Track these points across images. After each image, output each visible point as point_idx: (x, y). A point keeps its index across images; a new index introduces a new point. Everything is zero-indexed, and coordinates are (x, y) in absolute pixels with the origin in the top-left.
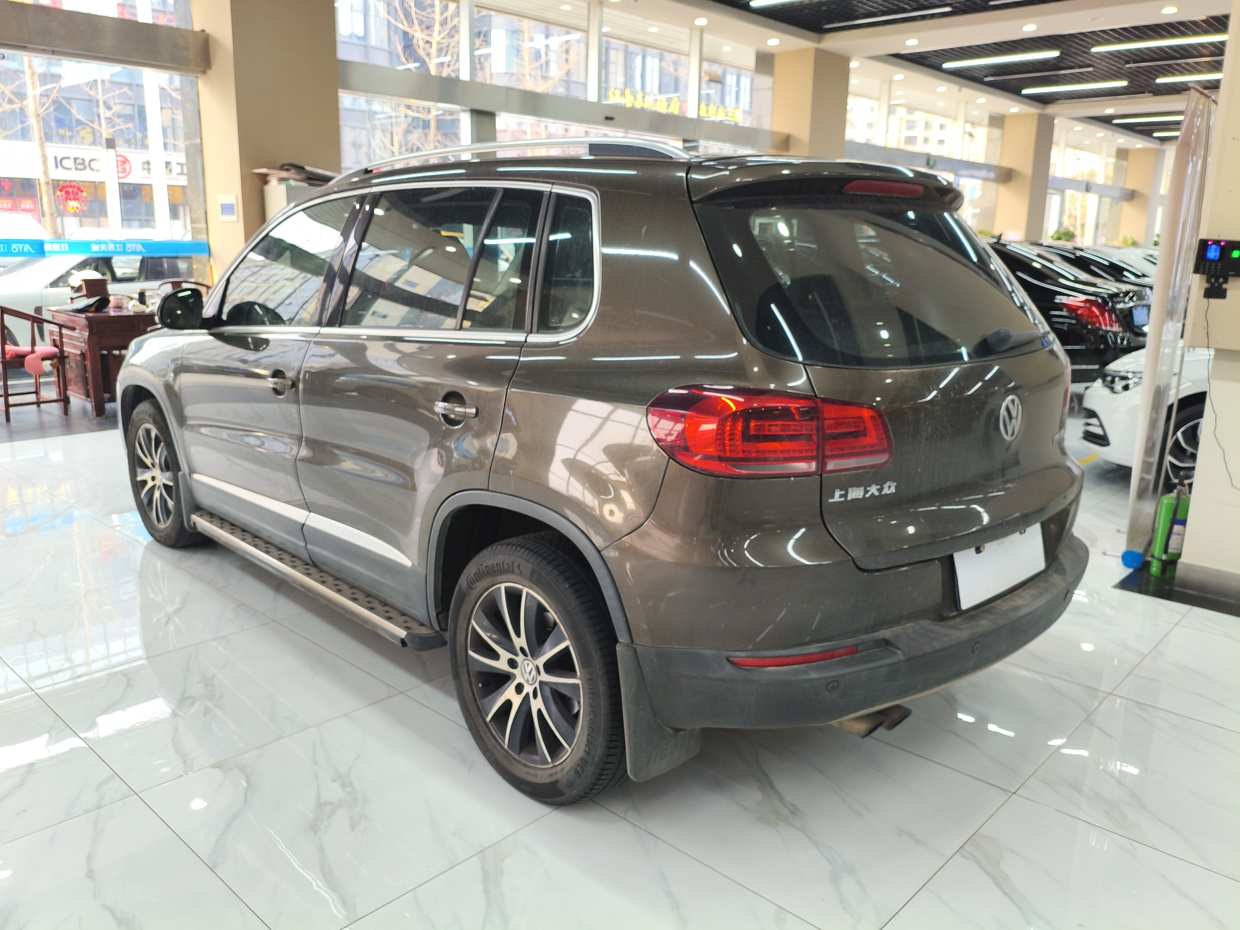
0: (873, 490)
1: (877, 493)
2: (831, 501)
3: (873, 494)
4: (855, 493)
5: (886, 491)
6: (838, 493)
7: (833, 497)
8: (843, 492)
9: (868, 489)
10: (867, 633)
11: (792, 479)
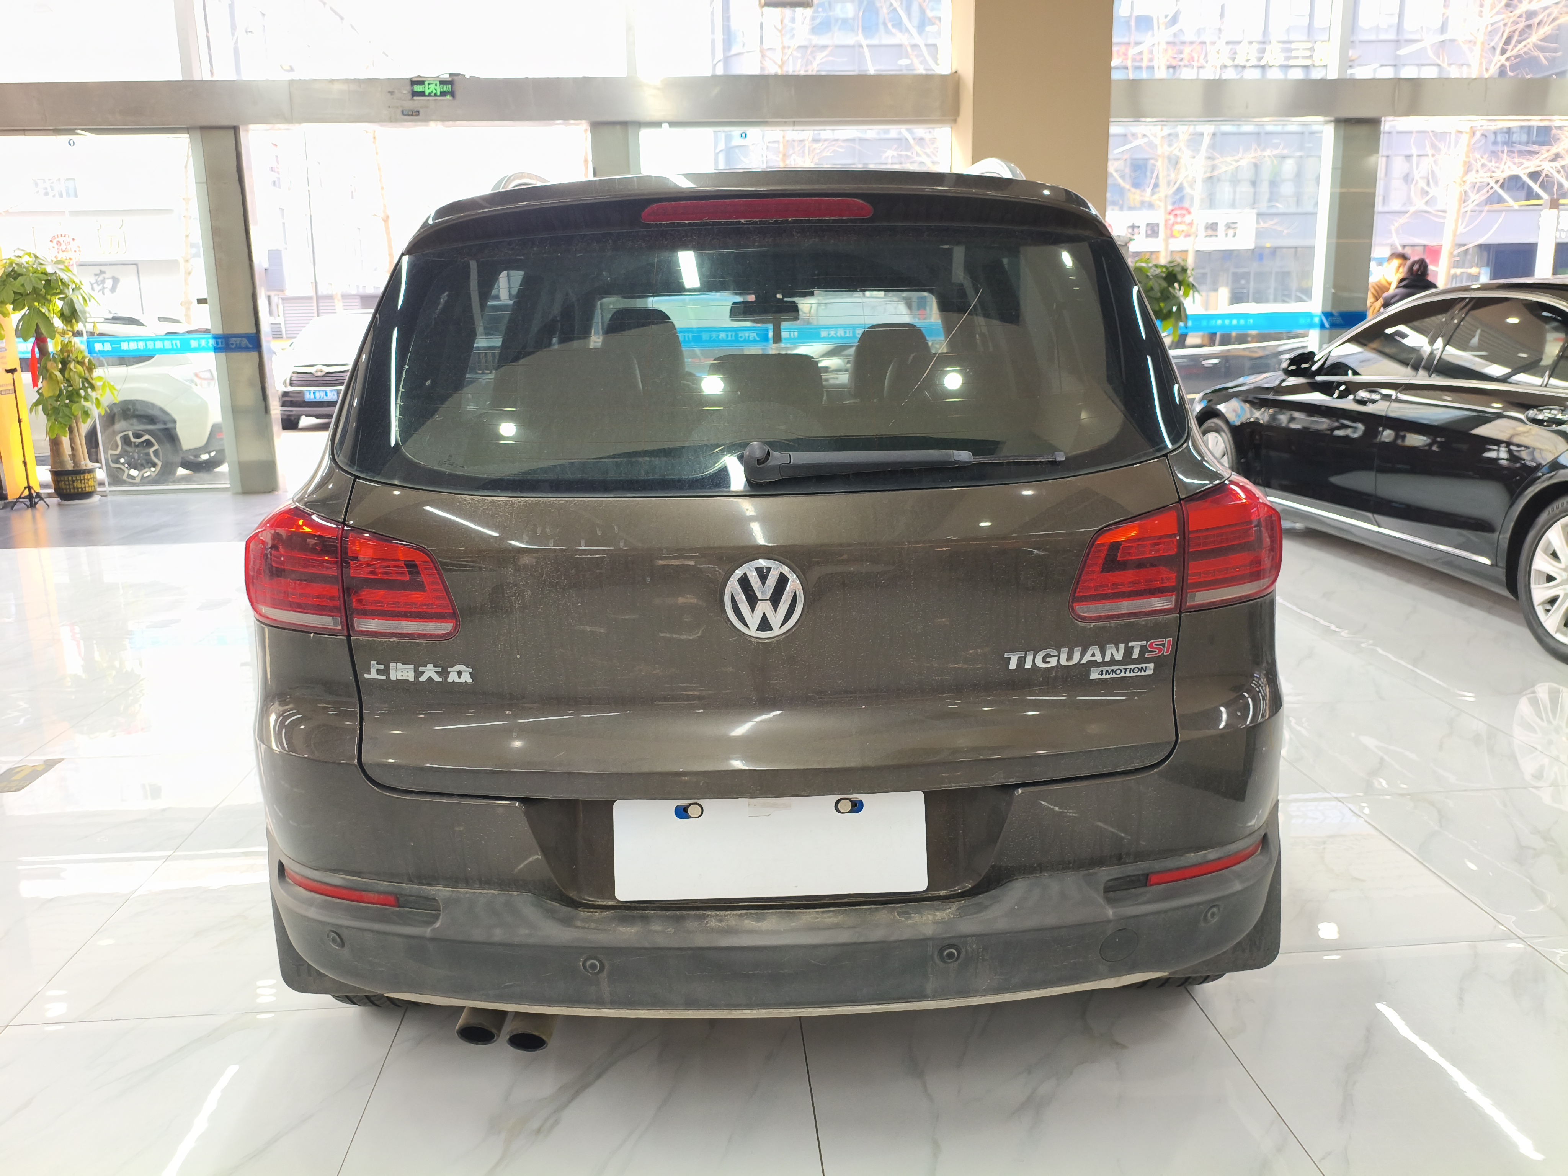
0: (430, 672)
1: (438, 679)
2: (366, 676)
3: (430, 678)
4: (402, 672)
5: (453, 677)
6: (374, 667)
7: (369, 672)
8: (382, 667)
9: (421, 669)
10: (411, 881)
11: (312, 635)
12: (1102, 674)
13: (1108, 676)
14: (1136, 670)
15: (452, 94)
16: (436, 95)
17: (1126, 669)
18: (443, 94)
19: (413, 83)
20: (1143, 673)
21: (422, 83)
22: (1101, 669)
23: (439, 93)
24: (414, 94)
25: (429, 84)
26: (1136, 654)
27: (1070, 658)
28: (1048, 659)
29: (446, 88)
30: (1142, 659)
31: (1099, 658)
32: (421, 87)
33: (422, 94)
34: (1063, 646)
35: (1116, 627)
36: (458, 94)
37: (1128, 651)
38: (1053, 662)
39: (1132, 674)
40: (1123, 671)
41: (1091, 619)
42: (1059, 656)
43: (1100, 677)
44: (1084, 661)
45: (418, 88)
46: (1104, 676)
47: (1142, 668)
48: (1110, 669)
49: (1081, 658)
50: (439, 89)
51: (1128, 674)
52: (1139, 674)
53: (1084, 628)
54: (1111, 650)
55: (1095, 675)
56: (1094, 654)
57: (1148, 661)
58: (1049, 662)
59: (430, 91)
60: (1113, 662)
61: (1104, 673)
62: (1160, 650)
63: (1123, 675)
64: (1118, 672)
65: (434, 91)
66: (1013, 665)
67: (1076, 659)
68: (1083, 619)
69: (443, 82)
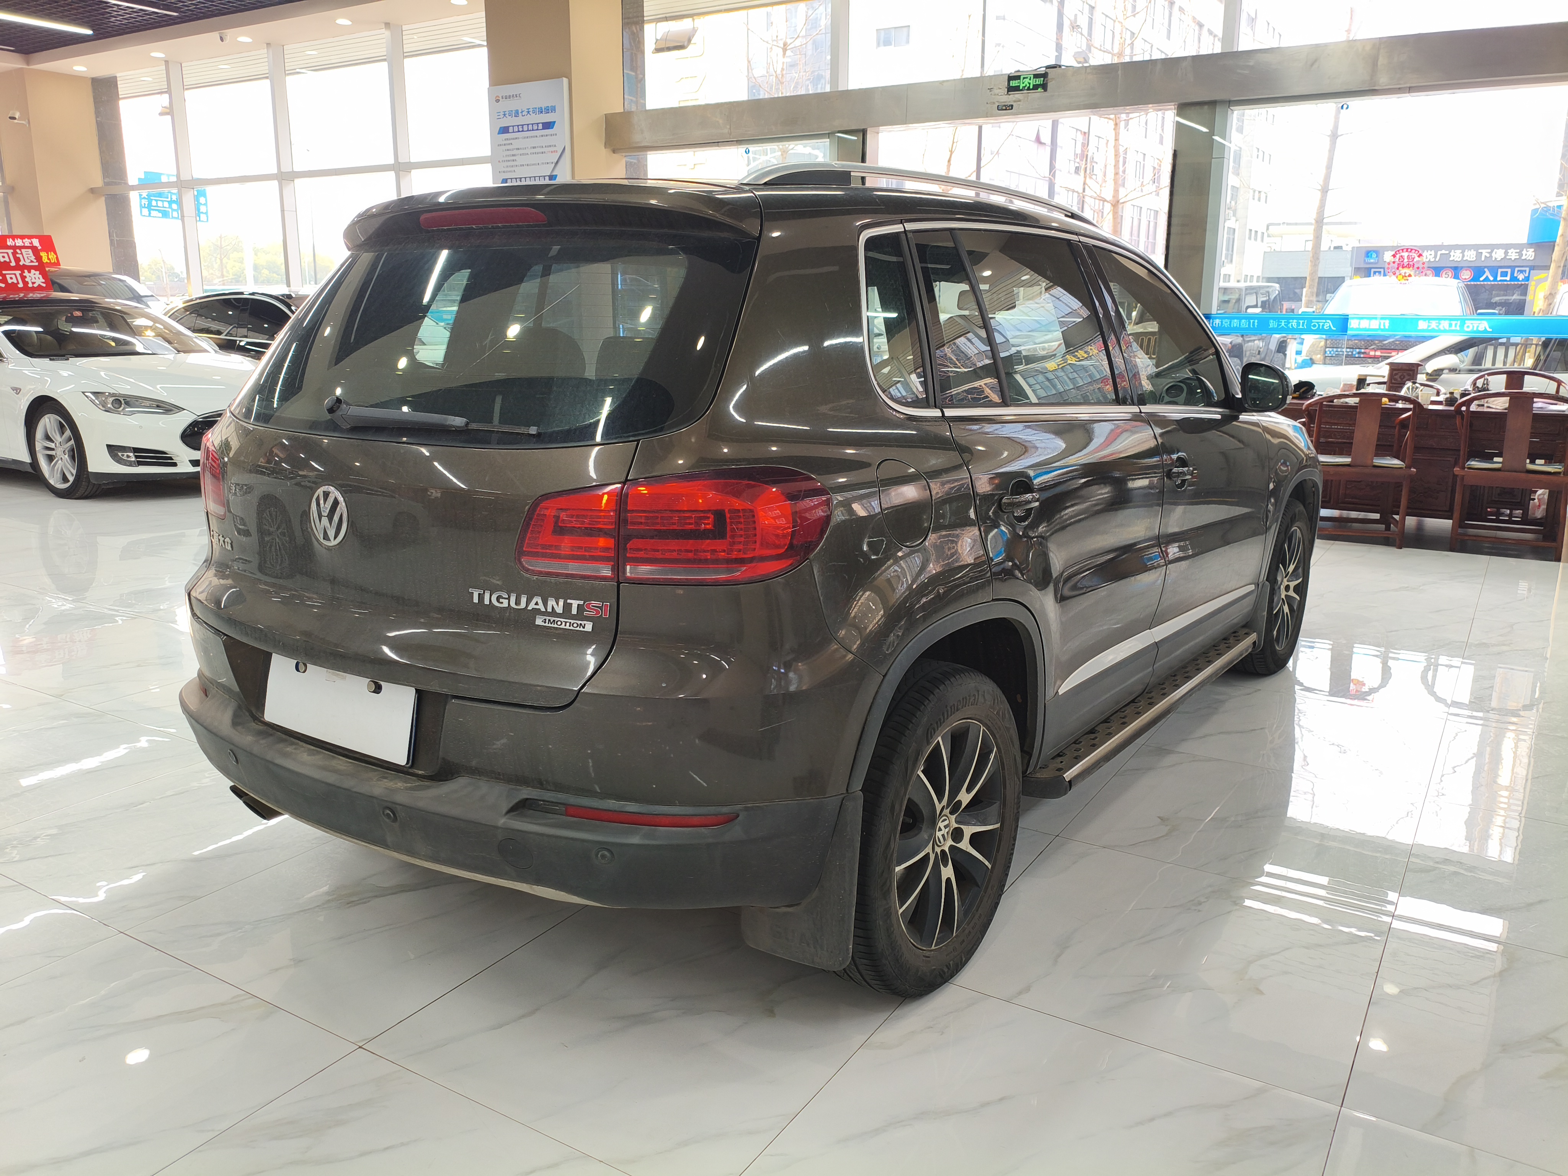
12: (545, 622)
13: (550, 625)
14: (575, 625)
15: (1044, 87)
16: (1029, 89)
17: (566, 622)
18: (1036, 87)
19: (1011, 78)
20: (581, 629)
21: (1017, 78)
22: (545, 617)
23: (1031, 87)
24: (1011, 89)
25: (1024, 78)
26: (574, 611)
27: (518, 602)
28: (501, 600)
29: (1039, 81)
30: (580, 616)
31: (541, 607)
32: (1017, 81)
33: (1017, 89)
34: (512, 591)
35: (556, 583)
36: (1050, 86)
37: (567, 607)
38: (505, 603)
39: (571, 628)
40: (564, 623)
41: (534, 573)
42: (509, 599)
43: (543, 624)
44: (530, 608)
45: (1014, 83)
46: (546, 624)
47: (581, 624)
48: (552, 619)
49: (527, 604)
50: (1033, 82)
51: (567, 627)
52: (578, 629)
53: (528, 579)
54: (551, 602)
55: (539, 621)
56: (537, 603)
57: (588, 619)
58: (502, 603)
59: (1024, 85)
60: (554, 613)
61: (547, 621)
62: (598, 612)
63: (563, 626)
64: (559, 623)
65: (1028, 85)
66: (476, 600)
67: (523, 605)
68: (527, 570)
69: (1036, 76)
